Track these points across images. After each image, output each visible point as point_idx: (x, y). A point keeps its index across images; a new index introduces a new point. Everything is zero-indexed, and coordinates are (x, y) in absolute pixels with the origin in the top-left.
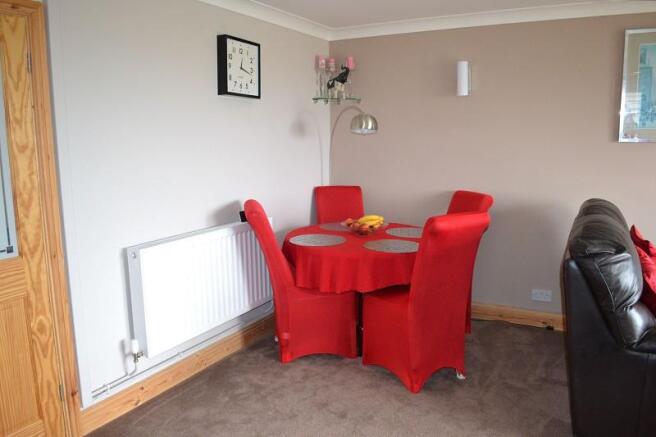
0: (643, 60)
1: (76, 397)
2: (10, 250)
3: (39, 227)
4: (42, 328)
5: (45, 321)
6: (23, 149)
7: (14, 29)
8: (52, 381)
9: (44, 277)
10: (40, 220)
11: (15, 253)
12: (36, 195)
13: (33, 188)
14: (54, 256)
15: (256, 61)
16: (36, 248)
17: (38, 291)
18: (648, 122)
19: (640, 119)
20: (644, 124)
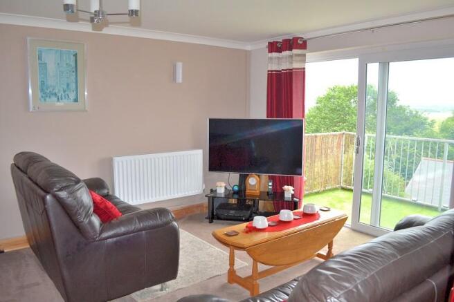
0: (40, 58)
18: (47, 99)
19: (42, 97)
20: (45, 100)
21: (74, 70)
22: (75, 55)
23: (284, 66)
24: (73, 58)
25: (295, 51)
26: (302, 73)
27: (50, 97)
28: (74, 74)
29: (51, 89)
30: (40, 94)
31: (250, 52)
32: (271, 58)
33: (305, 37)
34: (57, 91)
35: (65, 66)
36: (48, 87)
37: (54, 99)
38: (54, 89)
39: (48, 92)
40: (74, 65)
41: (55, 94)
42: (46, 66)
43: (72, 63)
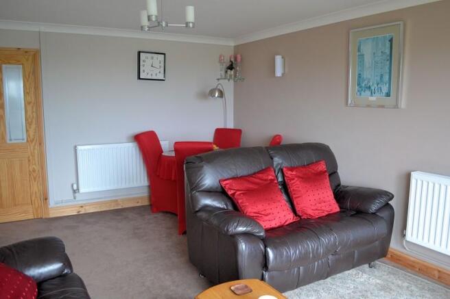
0: (359, 51)
1: (48, 201)
2: (23, 140)
3: (35, 132)
4: (34, 171)
5: (36, 168)
6: (29, 103)
7: (27, 60)
8: (37, 191)
9: (36, 152)
10: (35, 130)
11: (25, 141)
12: (34, 121)
13: (33, 117)
14: (40, 144)
15: (163, 63)
16: (33, 140)
17: (33, 156)
18: (363, 93)
19: (358, 91)
21: (389, 58)
22: (391, 41)
24: (388, 44)
27: (364, 91)
28: (388, 62)
29: (366, 82)
30: (357, 88)
34: (371, 84)
35: (380, 54)
36: (364, 80)
37: (368, 93)
38: (369, 82)
39: (363, 85)
40: (388, 53)
41: (370, 87)
42: (363, 58)
43: (388, 51)
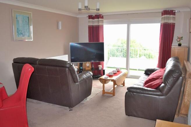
0: (17, 18)
18: (19, 35)
19: (18, 35)
20: (19, 36)
21: (28, 23)
22: (28, 18)
23: (96, 24)
24: (27, 19)
25: (100, 19)
26: (102, 27)
27: (20, 35)
28: (28, 25)
29: (20, 31)
30: (17, 33)
31: (78, 18)
32: (90, 21)
33: (103, 15)
34: (22, 32)
35: (25, 22)
36: (19, 31)
37: (21, 35)
38: (21, 32)
39: (20, 32)
40: (28, 22)
41: (22, 33)
42: (19, 22)
43: (27, 21)
